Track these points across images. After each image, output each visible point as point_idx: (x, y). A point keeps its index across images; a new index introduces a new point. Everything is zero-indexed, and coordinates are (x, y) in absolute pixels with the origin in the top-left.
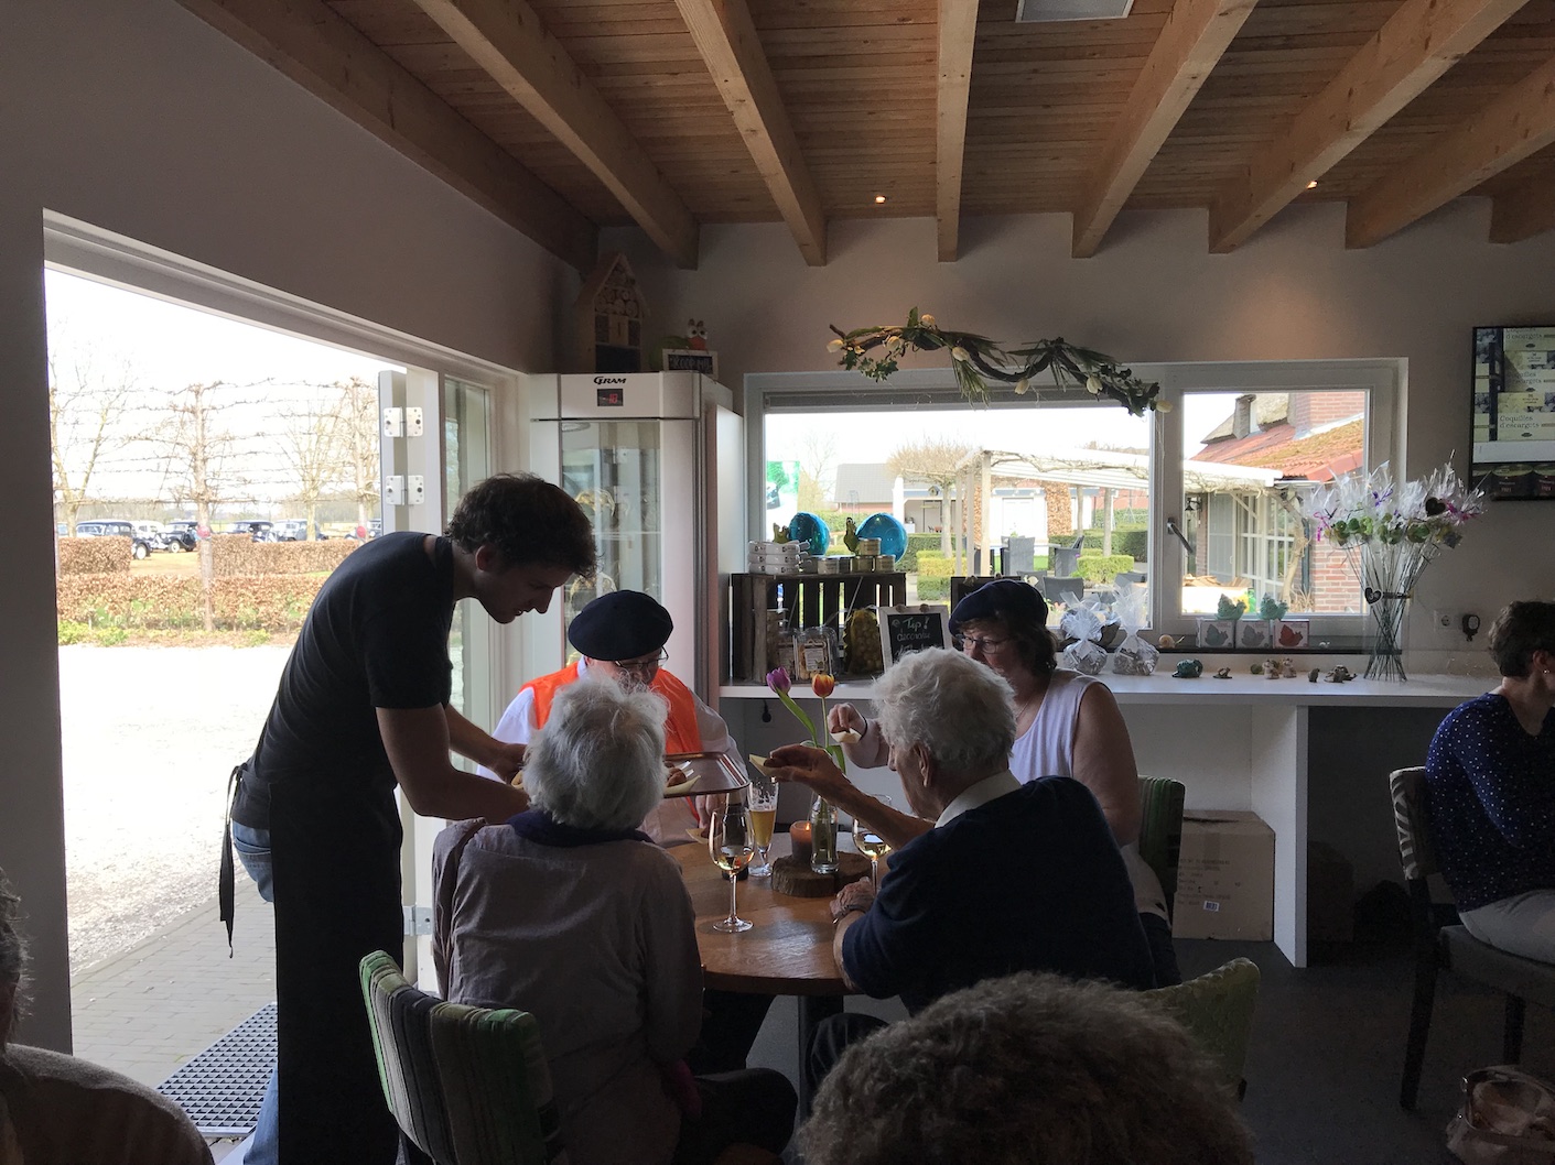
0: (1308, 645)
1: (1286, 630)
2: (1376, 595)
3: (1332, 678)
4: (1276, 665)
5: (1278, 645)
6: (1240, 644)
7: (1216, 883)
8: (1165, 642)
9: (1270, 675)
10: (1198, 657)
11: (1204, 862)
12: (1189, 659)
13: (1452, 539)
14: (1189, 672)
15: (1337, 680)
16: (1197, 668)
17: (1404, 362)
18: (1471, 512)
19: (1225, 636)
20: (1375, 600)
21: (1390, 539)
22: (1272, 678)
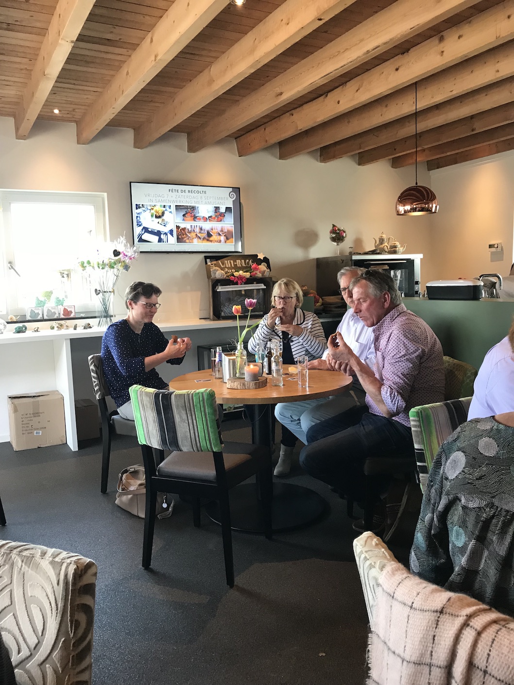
0: (75, 316)
1: (65, 310)
2: (99, 292)
3: (83, 328)
4: (61, 325)
5: (62, 316)
6: (45, 317)
7: (39, 422)
8: (11, 319)
9: (57, 329)
10: (25, 324)
11: (33, 414)
12: (21, 325)
13: (126, 267)
14: (19, 331)
15: (85, 328)
16: (24, 328)
17: (105, 194)
18: (133, 256)
19: (38, 314)
20: (99, 293)
21: (101, 267)
22: (58, 330)
